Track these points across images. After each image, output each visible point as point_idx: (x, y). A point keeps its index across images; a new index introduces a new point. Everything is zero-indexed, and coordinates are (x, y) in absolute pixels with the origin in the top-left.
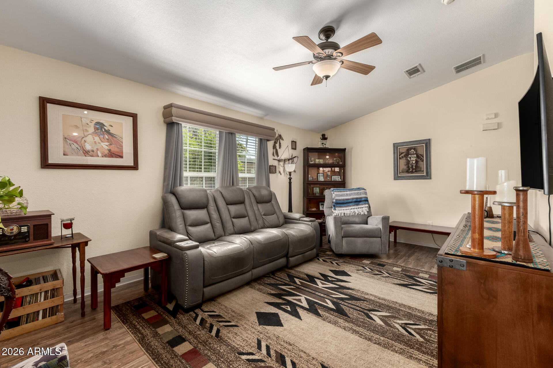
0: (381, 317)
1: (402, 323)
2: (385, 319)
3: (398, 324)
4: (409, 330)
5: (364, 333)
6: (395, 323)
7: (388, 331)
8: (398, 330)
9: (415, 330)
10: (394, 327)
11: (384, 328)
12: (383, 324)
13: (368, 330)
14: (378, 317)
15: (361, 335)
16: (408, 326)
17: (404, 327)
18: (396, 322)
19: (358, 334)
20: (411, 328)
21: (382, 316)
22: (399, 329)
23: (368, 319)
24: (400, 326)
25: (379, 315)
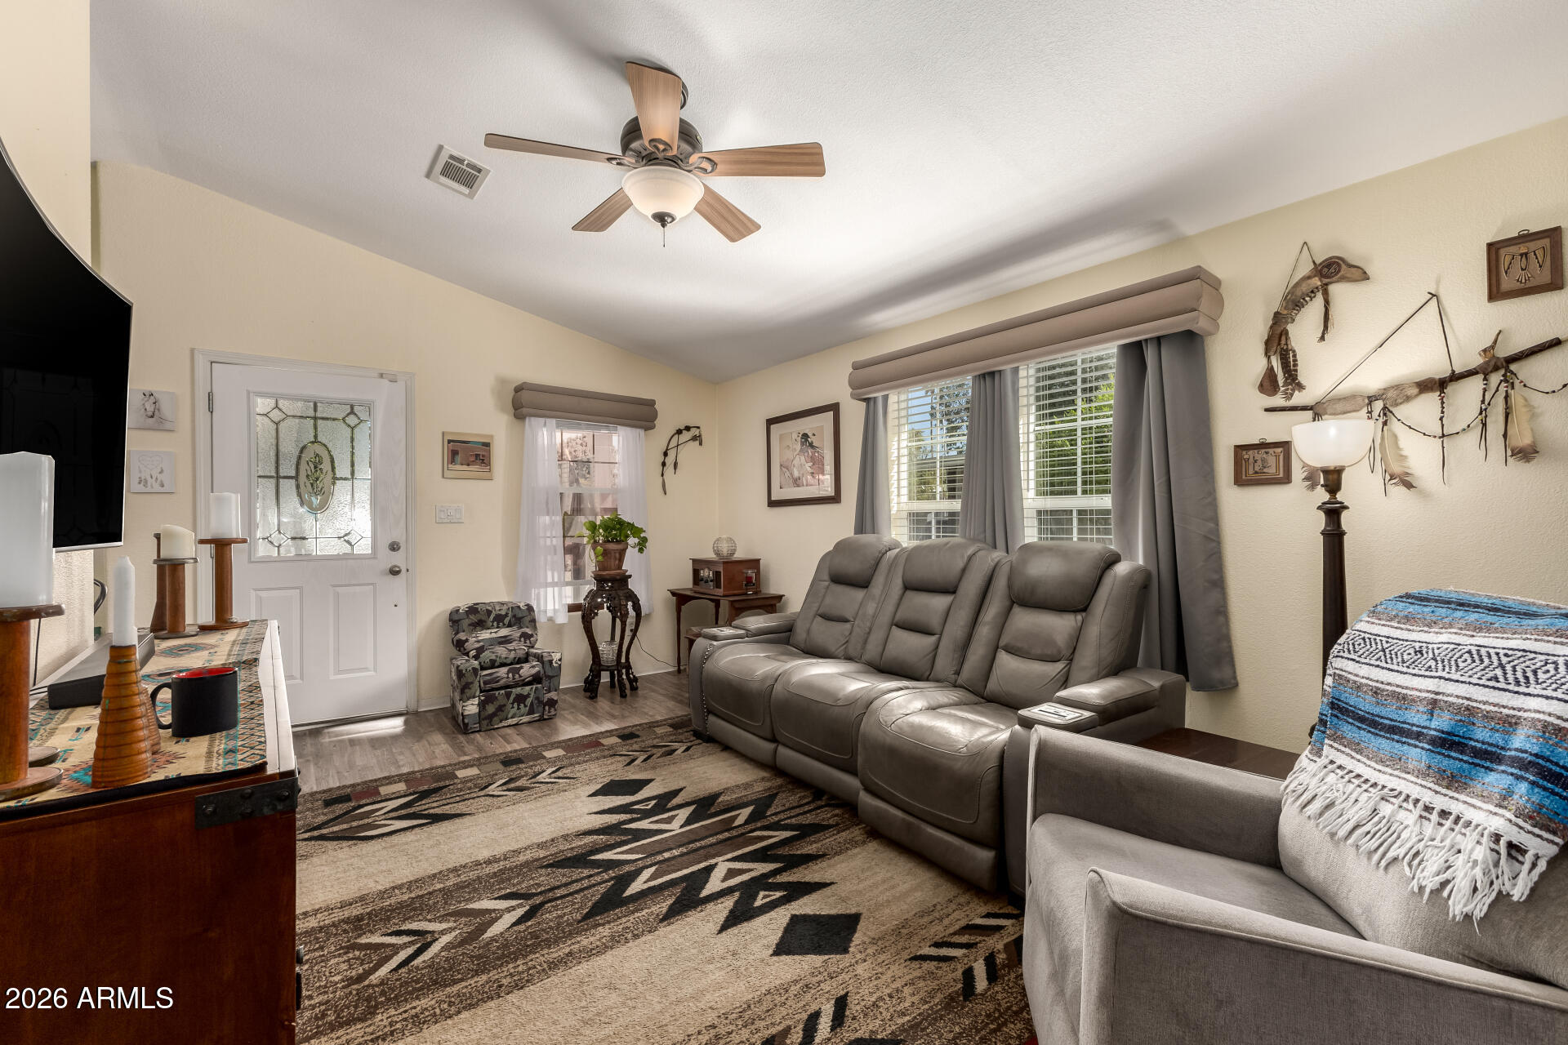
0: (493, 915)
1: (437, 939)
2: (480, 919)
3: (443, 932)
4: (406, 939)
5: (477, 870)
6: (451, 930)
7: (446, 903)
8: (430, 921)
9: (396, 949)
10: (443, 918)
11: (460, 902)
12: (471, 906)
13: (478, 877)
14: (498, 910)
15: (476, 865)
16: (417, 943)
17: (424, 940)
18: (450, 932)
19: (485, 863)
20: (405, 946)
21: (496, 919)
22: (427, 923)
23: (508, 891)
24: (433, 932)
25: (501, 916)
